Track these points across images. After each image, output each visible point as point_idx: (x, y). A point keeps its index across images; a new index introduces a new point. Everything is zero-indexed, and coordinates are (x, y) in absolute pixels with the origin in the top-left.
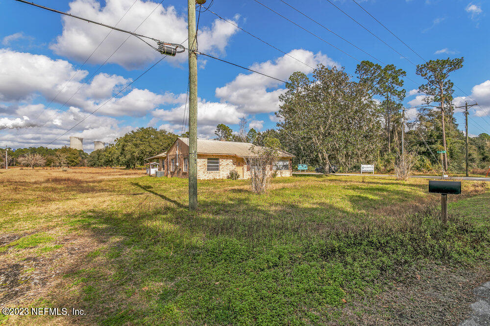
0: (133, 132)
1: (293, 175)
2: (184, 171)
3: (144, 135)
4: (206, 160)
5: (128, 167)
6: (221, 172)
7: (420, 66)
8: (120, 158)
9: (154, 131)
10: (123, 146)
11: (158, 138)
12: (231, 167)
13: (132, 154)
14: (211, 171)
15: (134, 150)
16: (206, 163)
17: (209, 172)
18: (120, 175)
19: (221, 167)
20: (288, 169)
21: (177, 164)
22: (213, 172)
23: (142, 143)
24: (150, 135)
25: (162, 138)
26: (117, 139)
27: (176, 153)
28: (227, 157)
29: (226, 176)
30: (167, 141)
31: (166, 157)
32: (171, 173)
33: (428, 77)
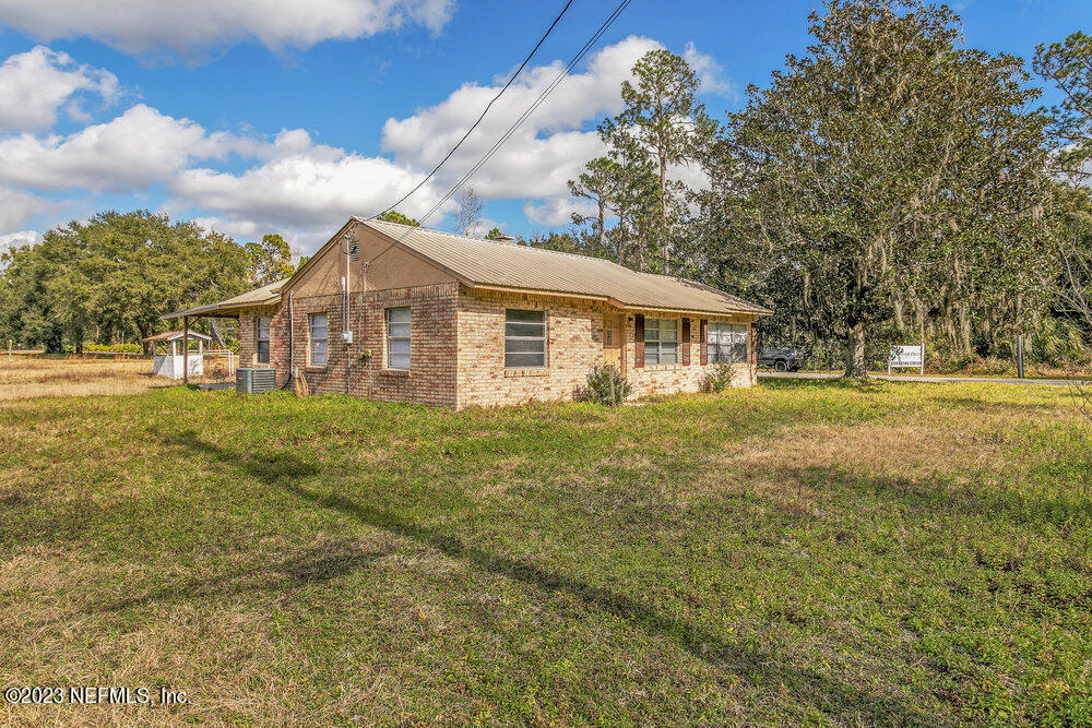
0: (74, 225)
1: (760, 380)
2: (385, 366)
3: (122, 238)
4: (501, 319)
5: (54, 348)
6: (555, 374)
7: (1046, 46)
8: (25, 317)
9: (160, 225)
10: (42, 275)
11: (171, 251)
12: (586, 351)
13: (74, 305)
14: (519, 370)
15: (86, 289)
16: (501, 331)
17: (511, 371)
18: (42, 381)
19: (554, 350)
20: (745, 359)
21: (348, 336)
22: (527, 370)
23: (112, 263)
24: (143, 237)
25: (188, 250)
26: (13, 251)
27: (338, 285)
28: (572, 305)
29: (569, 389)
30: (204, 262)
31: (277, 306)
32: (309, 373)
33: (1067, 83)
